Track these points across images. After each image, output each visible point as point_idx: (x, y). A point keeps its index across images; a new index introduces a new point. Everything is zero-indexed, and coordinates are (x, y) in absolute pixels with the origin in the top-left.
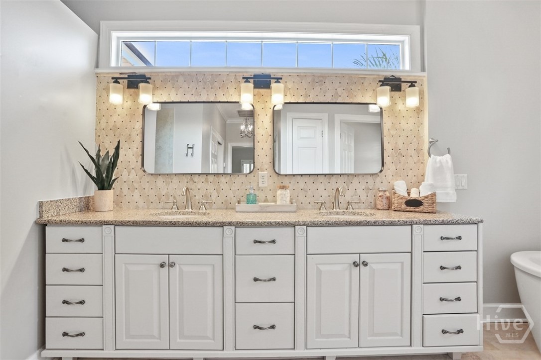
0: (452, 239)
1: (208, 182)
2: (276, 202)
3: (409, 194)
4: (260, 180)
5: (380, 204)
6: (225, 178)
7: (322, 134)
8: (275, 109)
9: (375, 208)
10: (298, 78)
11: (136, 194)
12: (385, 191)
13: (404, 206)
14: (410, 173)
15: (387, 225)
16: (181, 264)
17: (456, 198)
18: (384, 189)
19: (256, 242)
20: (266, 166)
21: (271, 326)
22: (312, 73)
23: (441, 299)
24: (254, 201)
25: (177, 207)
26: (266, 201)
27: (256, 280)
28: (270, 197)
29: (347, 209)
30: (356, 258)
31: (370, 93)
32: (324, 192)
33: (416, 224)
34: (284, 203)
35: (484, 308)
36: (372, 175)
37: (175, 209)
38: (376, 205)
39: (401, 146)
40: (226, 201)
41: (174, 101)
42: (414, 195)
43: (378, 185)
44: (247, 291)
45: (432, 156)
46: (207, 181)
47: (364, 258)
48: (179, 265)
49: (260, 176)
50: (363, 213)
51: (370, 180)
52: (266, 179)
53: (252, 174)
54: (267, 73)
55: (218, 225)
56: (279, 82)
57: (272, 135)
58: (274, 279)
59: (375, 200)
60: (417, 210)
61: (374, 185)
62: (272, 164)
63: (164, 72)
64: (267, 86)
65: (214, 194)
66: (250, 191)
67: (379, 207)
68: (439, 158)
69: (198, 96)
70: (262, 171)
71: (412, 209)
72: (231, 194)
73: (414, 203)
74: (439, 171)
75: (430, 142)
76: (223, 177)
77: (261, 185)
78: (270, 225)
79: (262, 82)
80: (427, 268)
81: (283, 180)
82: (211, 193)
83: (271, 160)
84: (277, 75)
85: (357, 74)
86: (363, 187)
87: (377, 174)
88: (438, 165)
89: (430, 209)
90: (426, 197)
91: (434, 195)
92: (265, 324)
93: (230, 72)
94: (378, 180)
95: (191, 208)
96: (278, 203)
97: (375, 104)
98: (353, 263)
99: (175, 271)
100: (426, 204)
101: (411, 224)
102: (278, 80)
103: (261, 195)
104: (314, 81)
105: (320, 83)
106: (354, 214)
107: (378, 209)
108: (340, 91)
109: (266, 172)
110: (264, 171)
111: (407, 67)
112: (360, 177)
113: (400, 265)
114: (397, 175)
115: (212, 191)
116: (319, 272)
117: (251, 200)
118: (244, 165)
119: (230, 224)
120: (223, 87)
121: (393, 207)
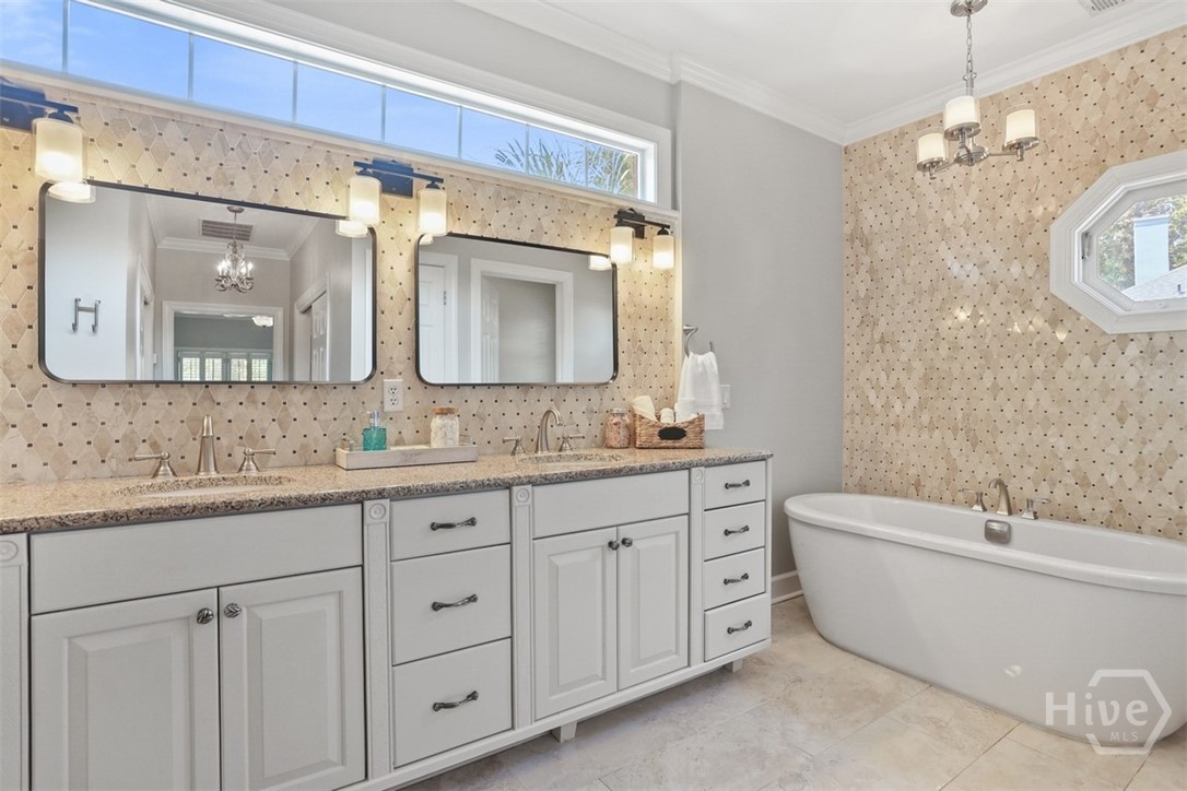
0: (739, 485)
1: (254, 402)
2: (428, 442)
3: (659, 418)
4: (388, 397)
5: (616, 439)
6: (301, 393)
7: (445, 298)
8: (422, 241)
9: (605, 444)
10: (468, 184)
11: (14, 440)
12: (622, 415)
13: (656, 439)
14: (655, 383)
15: (659, 471)
16: (253, 606)
17: (722, 422)
18: (621, 410)
19: (434, 527)
20: (400, 367)
21: (469, 697)
22: (497, 179)
23: (726, 582)
24: (381, 444)
25: (172, 470)
26: (399, 442)
27: (436, 607)
28: (408, 434)
29: (561, 450)
30: (611, 535)
31: (595, 235)
32: (516, 416)
33: (697, 466)
34: (450, 444)
35: (773, 584)
36: (598, 386)
37: (165, 475)
38: (604, 439)
39: (641, 335)
40: (304, 447)
41: (123, 183)
42: (667, 420)
43: (607, 404)
45: (691, 354)
46: (252, 400)
47: (625, 532)
48: (248, 607)
49: (386, 390)
50: (594, 456)
51: (595, 394)
52: (399, 395)
53: (370, 384)
54: (404, 162)
55: (353, 499)
56: (437, 187)
57: (413, 299)
58: (473, 599)
59: (604, 432)
60: (677, 445)
61: (601, 404)
62: (412, 363)
63: (116, 101)
64: (406, 190)
65: (274, 432)
66: (372, 421)
67: (613, 443)
68: (700, 358)
69: (225, 185)
70: (392, 376)
71: (669, 443)
72: (316, 430)
73: (673, 434)
74: (700, 379)
75: (685, 330)
76: (297, 391)
77: (388, 407)
78: (465, 489)
79: (397, 180)
80: (709, 536)
81: (438, 395)
82: (264, 429)
83: (412, 354)
84: (424, 171)
85: (575, 196)
86: (584, 408)
87: (607, 383)
88: (700, 370)
89: (697, 443)
90: (691, 422)
91: (701, 418)
92: (455, 693)
93: (316, 142)
94: (607, 394)
95: (216, 469)
96: (434, 445)
97: (607, 256)
98: (607, 543)
99: (238, 624)
100: (690, 435)
101: (688, 467)
102: (434, 183)
103: (390, 430)
104: (498, 195)
105: (510, 202)
106: (578, 458)
107: (612, 447)
108: (546, 223)
109: (399, 380)
110: (395, 377)
111: (651, 197)
112: (578, 388)
113: (673, 536)
114: (637, 385)
115: (266, 425)
116: (555, 572)
117: (374, 440)
119: (381, 494)
120: (298, 172)
121: (638, 443)
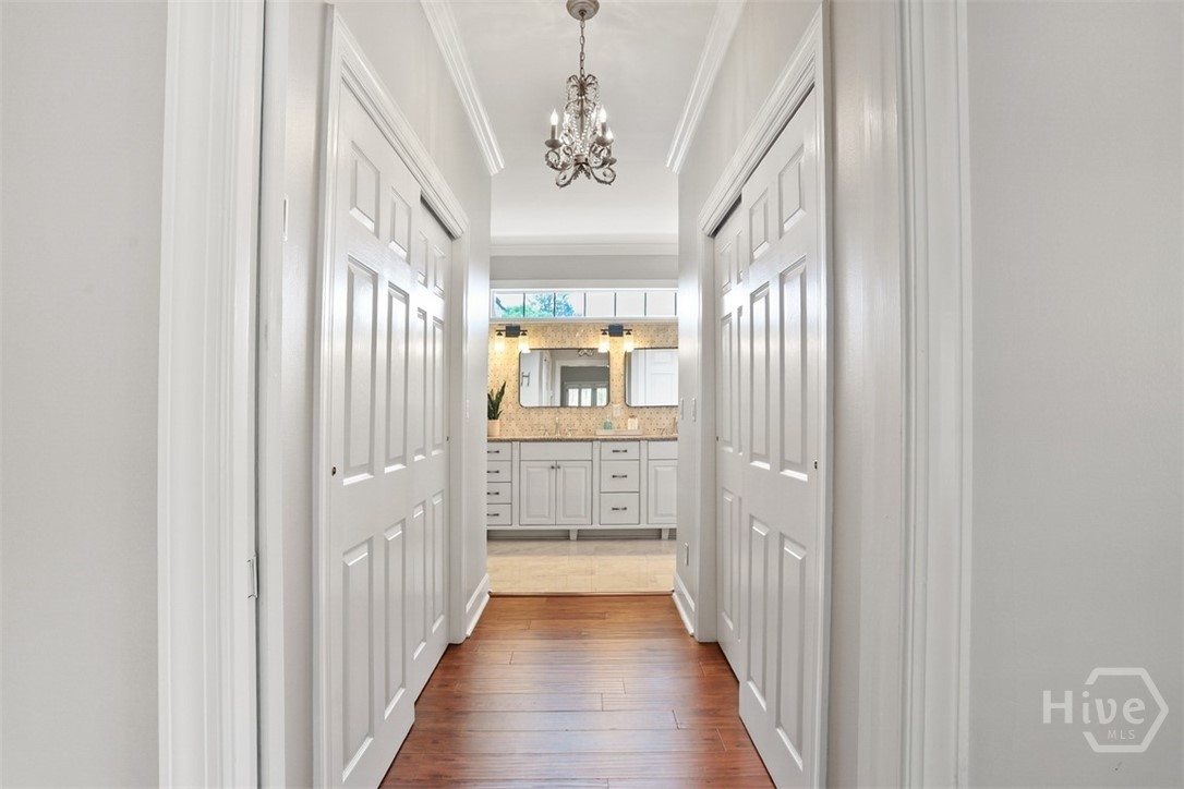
2: (627, 428)
4: (613, 412)
6: (586, 410)
8: (627, 353)
10: (645, 327)
11: (513, 423)
19: (614, 451)
20: (619, 400)
21: (624, 508)
25: (549, 434)
26: (619, 428)
27: (614, 477)
28: (622, 425)
32: (667, 419)
40: (587, 428)
44: (608, 485)
46: (571, 412)
48: (563, 467)
49: (614, 409)
52: (619, 411)
53: (608, 407)
54: (620, 324)
57: (623, 375)
58: (626, 476)
62: (623, 399)
63: (535, 324)
64: (620, 334)
65: (577, 423)
72: (590, 423)
76: (584, 409)
77: (615, 415)
81: (632, 410)
83: (623, 395)
84: (627, 326)
92: (620, 507)
93: (588, 323)
95: (560, 434)
99: (560, 472)
103: (615, 424)
104: (658, 329)
105: (664, 331)
109: (619, 405)
110: (617, 404)
115: (575, 421)
116: (656, 472)
117: (607, 426)
118: (570, 391)
119: (597, 440)
120: (584, 335)
